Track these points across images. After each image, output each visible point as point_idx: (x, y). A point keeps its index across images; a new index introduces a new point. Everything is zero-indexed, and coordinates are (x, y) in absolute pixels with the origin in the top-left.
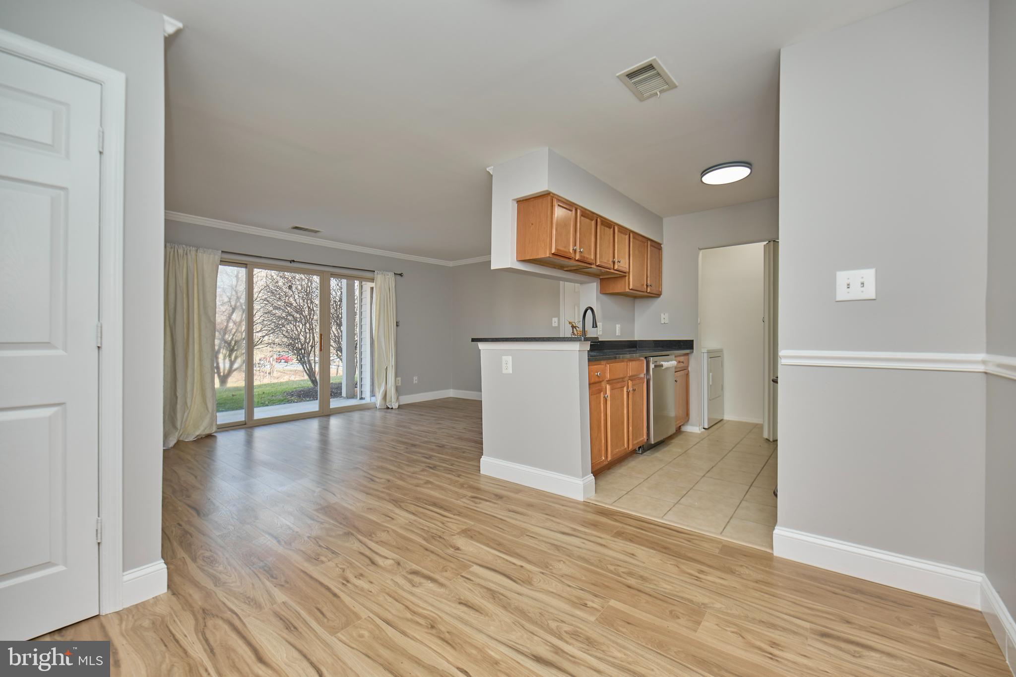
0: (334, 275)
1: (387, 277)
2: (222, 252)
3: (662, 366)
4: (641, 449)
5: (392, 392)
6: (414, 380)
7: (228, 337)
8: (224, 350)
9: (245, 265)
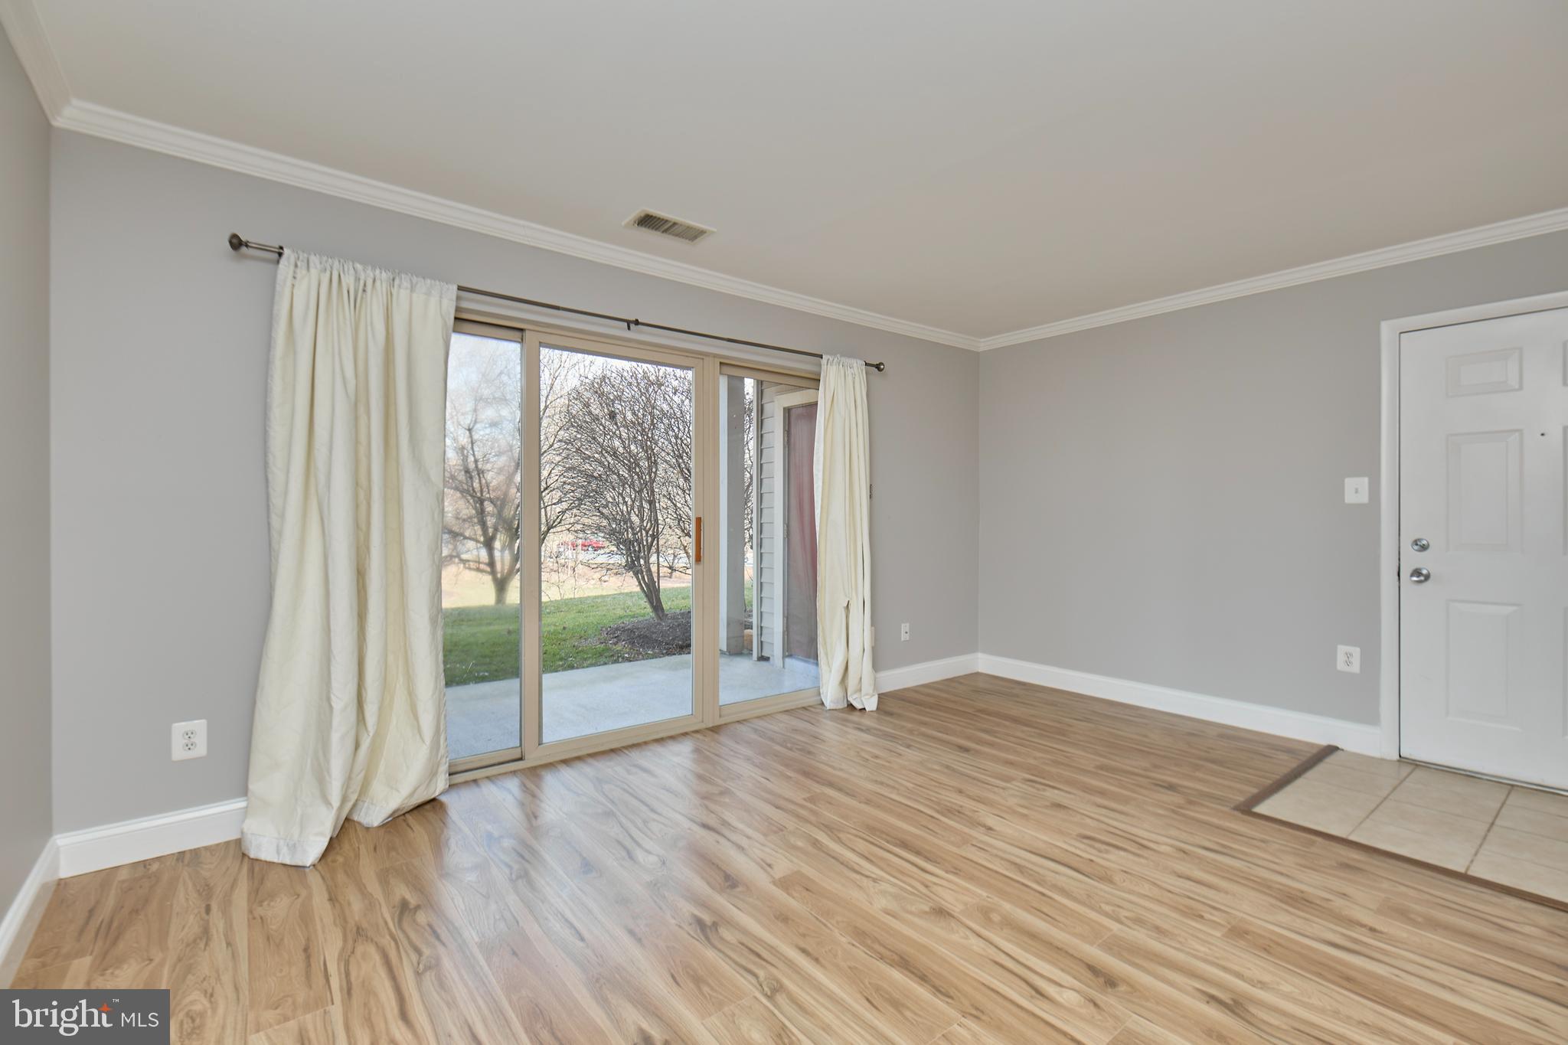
1: (849, 371)
2: (460, 288)
5: (861, 667)
6: (903, 633)
7: (509, 512)
8: (503, 535)
9: (518, 334)
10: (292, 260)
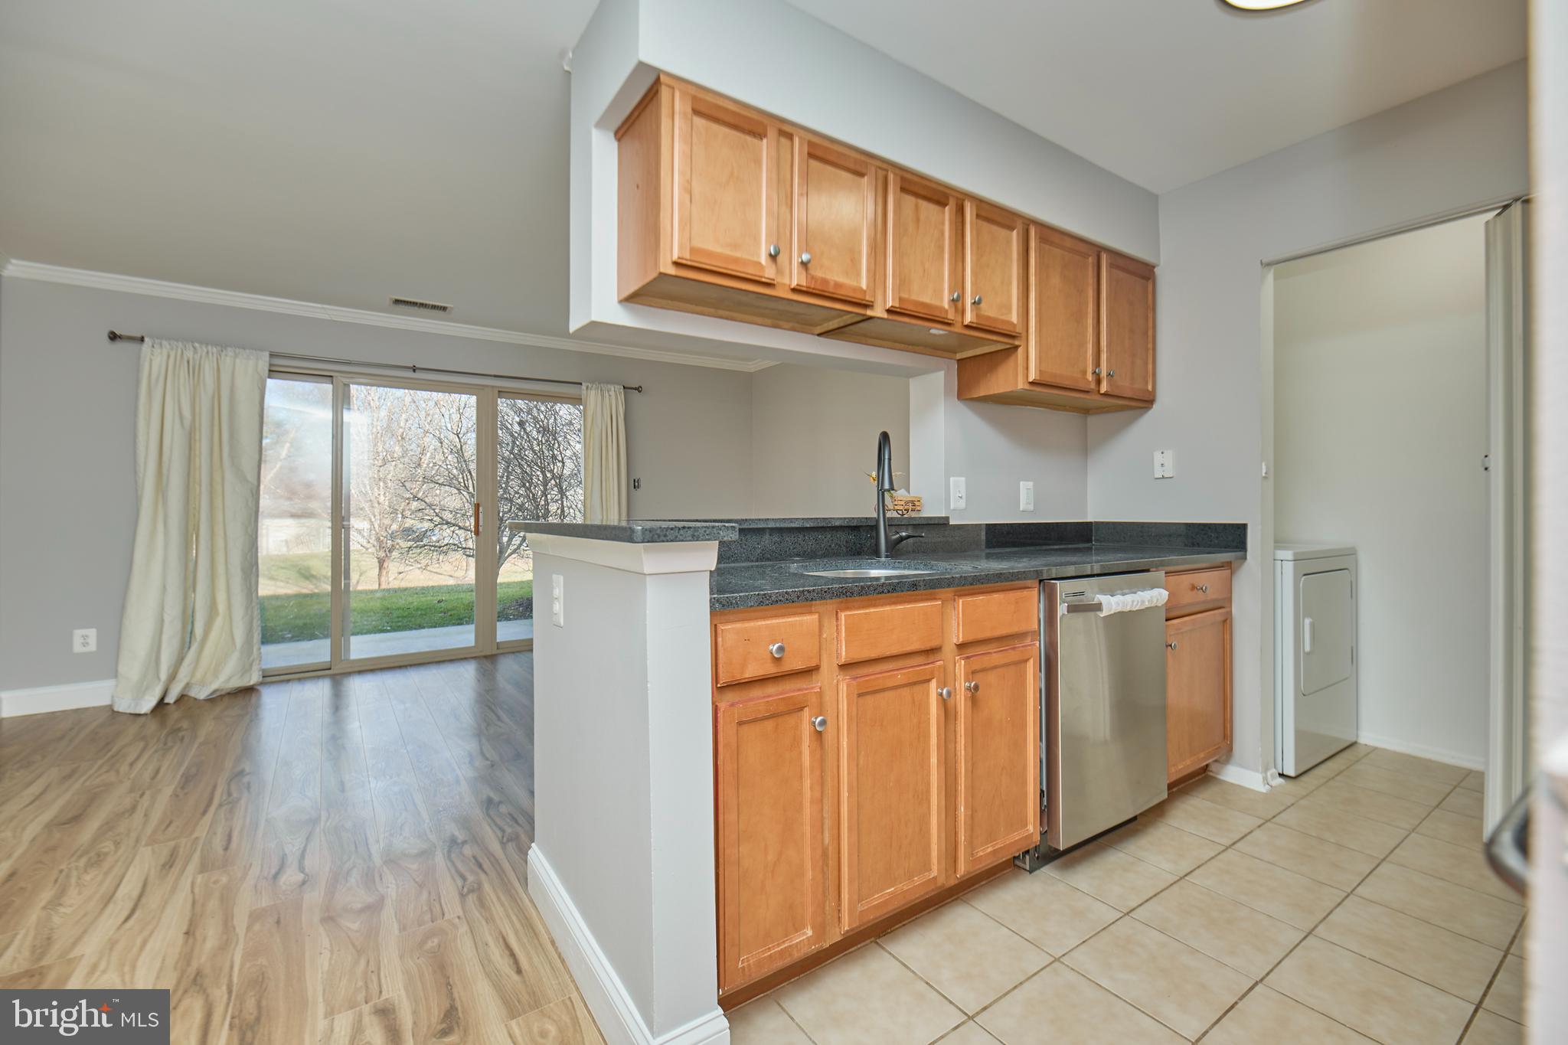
0: (502, 393)
1: (608, 393)
3: (1098, 607)
4: (1027, 857)
9: (329, 379)
10: (150, 344)
